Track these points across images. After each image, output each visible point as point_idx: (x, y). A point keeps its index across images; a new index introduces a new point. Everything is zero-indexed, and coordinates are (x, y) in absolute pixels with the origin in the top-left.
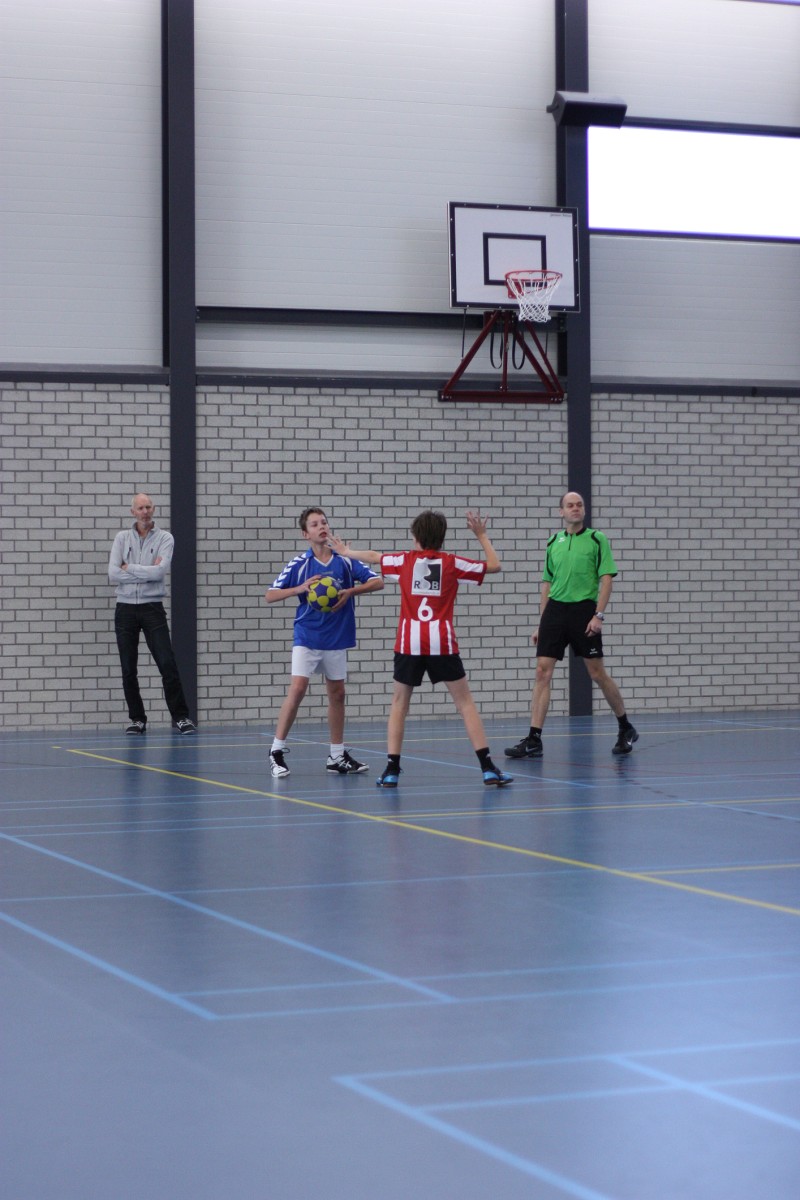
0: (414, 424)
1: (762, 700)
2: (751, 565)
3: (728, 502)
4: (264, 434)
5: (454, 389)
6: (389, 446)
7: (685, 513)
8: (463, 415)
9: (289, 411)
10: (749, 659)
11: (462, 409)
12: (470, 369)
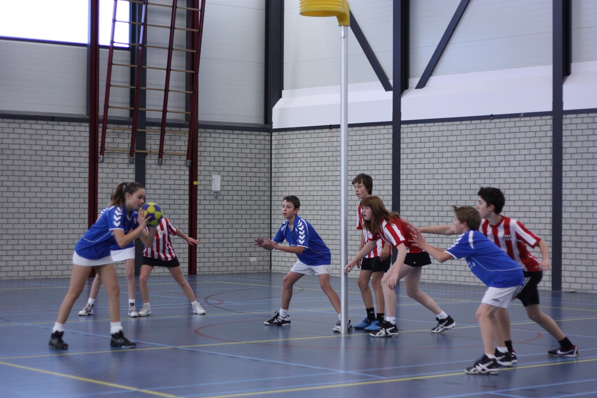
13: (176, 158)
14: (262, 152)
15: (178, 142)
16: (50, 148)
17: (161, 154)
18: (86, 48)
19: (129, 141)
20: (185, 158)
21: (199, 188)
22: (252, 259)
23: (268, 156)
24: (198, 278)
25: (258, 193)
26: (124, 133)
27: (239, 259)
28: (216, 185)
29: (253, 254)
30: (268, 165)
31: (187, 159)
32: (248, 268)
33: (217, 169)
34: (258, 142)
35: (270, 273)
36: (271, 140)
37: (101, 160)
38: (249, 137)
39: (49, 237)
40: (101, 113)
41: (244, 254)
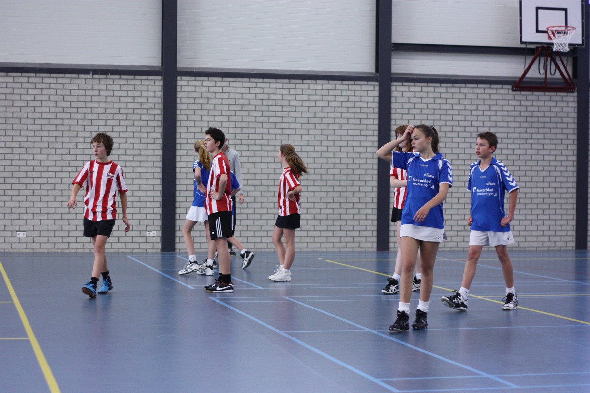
0: (500, 102)
4: (424, 106)
5: (520, 85)
6: (487, 113)
8: (524, 98)
9: (438, 95)
11: (524, 95)
12: (528, 75)
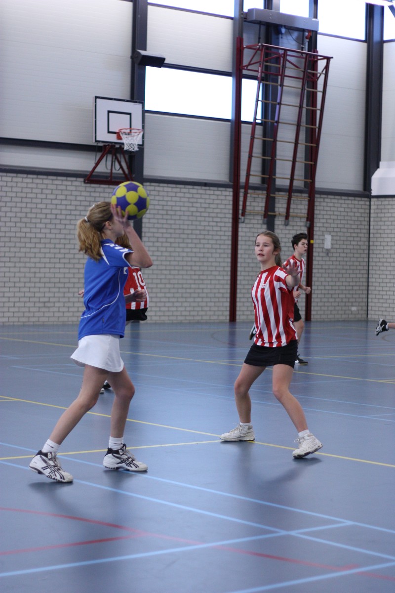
0: (74, 193)
1: (205, 318)
2: (202, 259)
3: (194, 232)
4: (14, 195)
5: (91, 178)
6: (64, 202)
7: (177, 236)
8: (93, 190)
9: (25, 185)
10: (200, 300)
11: (93, 187)
12: (97, 170)
13: (298, 219)
14: (363, 215)
15: (300, 206)
16: (203, 210)
17: (287, 217)
18: (229, 123)
19: (263, 204)
20: (305, 220)
21: (315, 246)
22: (354, 309)
23: (367, 219)
24: (312, 324)
25: (359, 251)
26: (258, 197)
27: (344, 308)
28: (328, 244)
29: (354, 304)
30: (367, 227)
31: (307, 220)
32: (351, 316)
33: (329, 229)
34: (360, 207)
35: (367, 321)
36: (370, 205)
37: (242, 220)
38: (353, 202)
39: (201, 286)
40: (243, 179)
41: (347, 304)
